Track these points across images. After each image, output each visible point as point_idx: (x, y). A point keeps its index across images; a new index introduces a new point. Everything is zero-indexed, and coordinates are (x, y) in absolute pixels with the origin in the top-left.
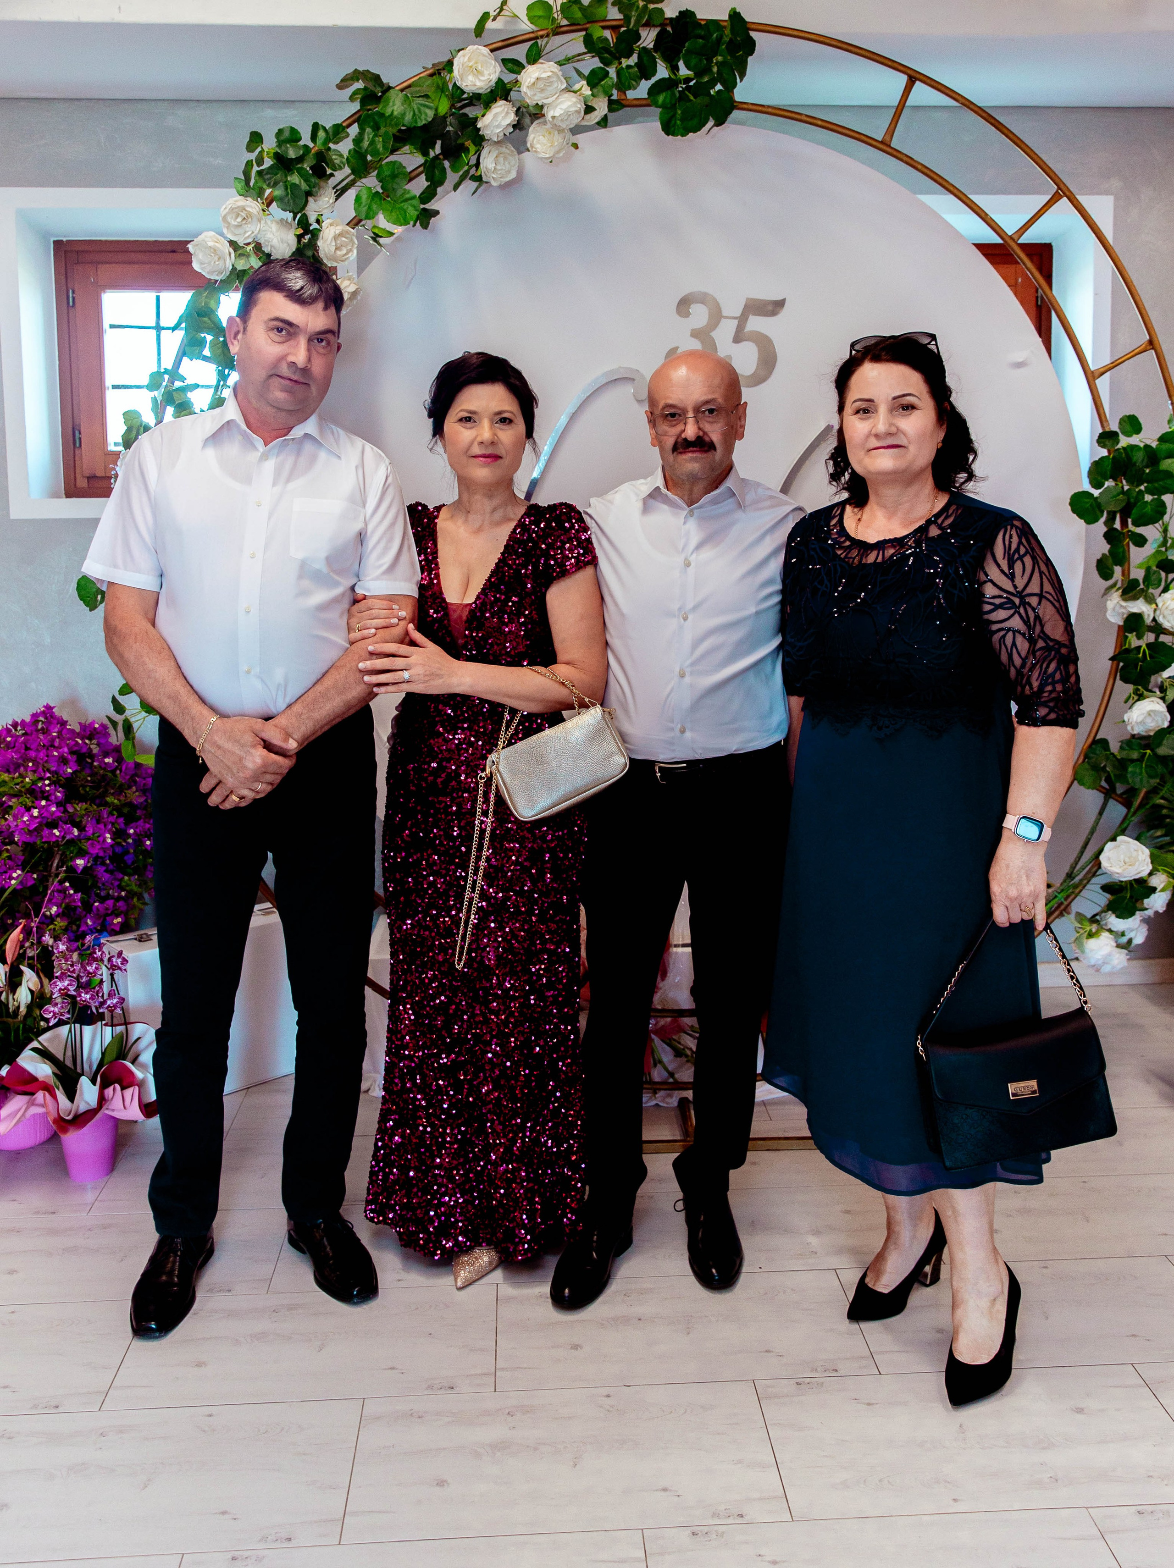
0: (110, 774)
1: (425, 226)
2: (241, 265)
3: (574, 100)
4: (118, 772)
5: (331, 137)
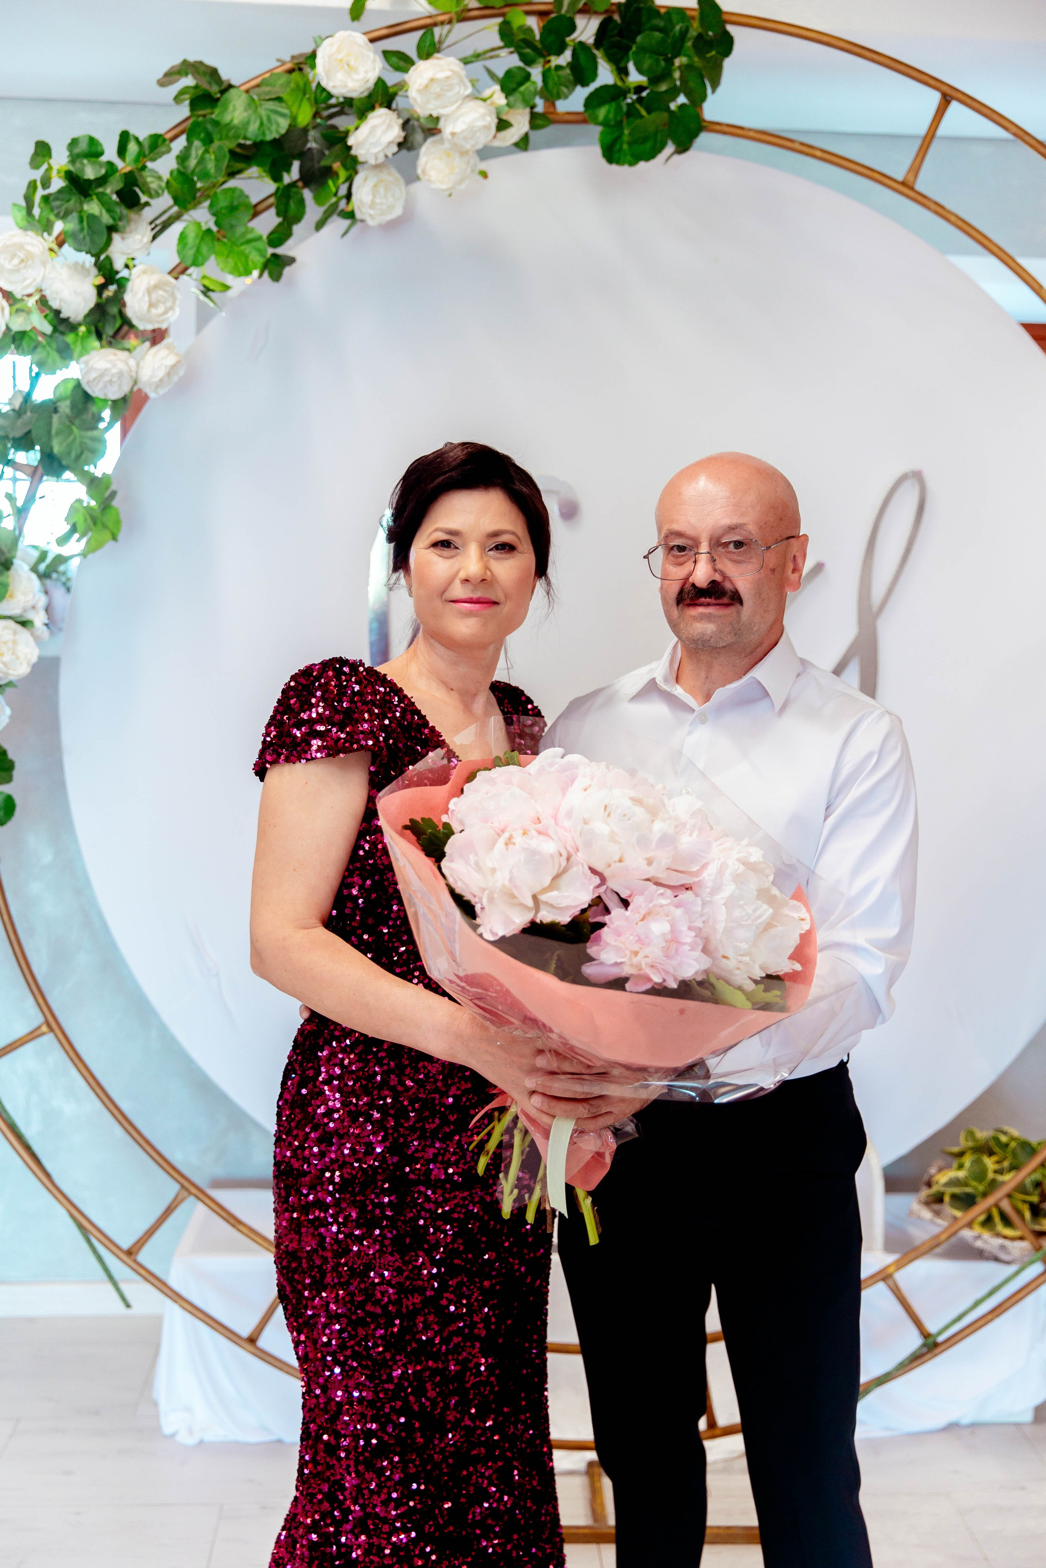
1: (276, 277)
2: (18, 324)
3: (482, 111)
5: (147, 152)
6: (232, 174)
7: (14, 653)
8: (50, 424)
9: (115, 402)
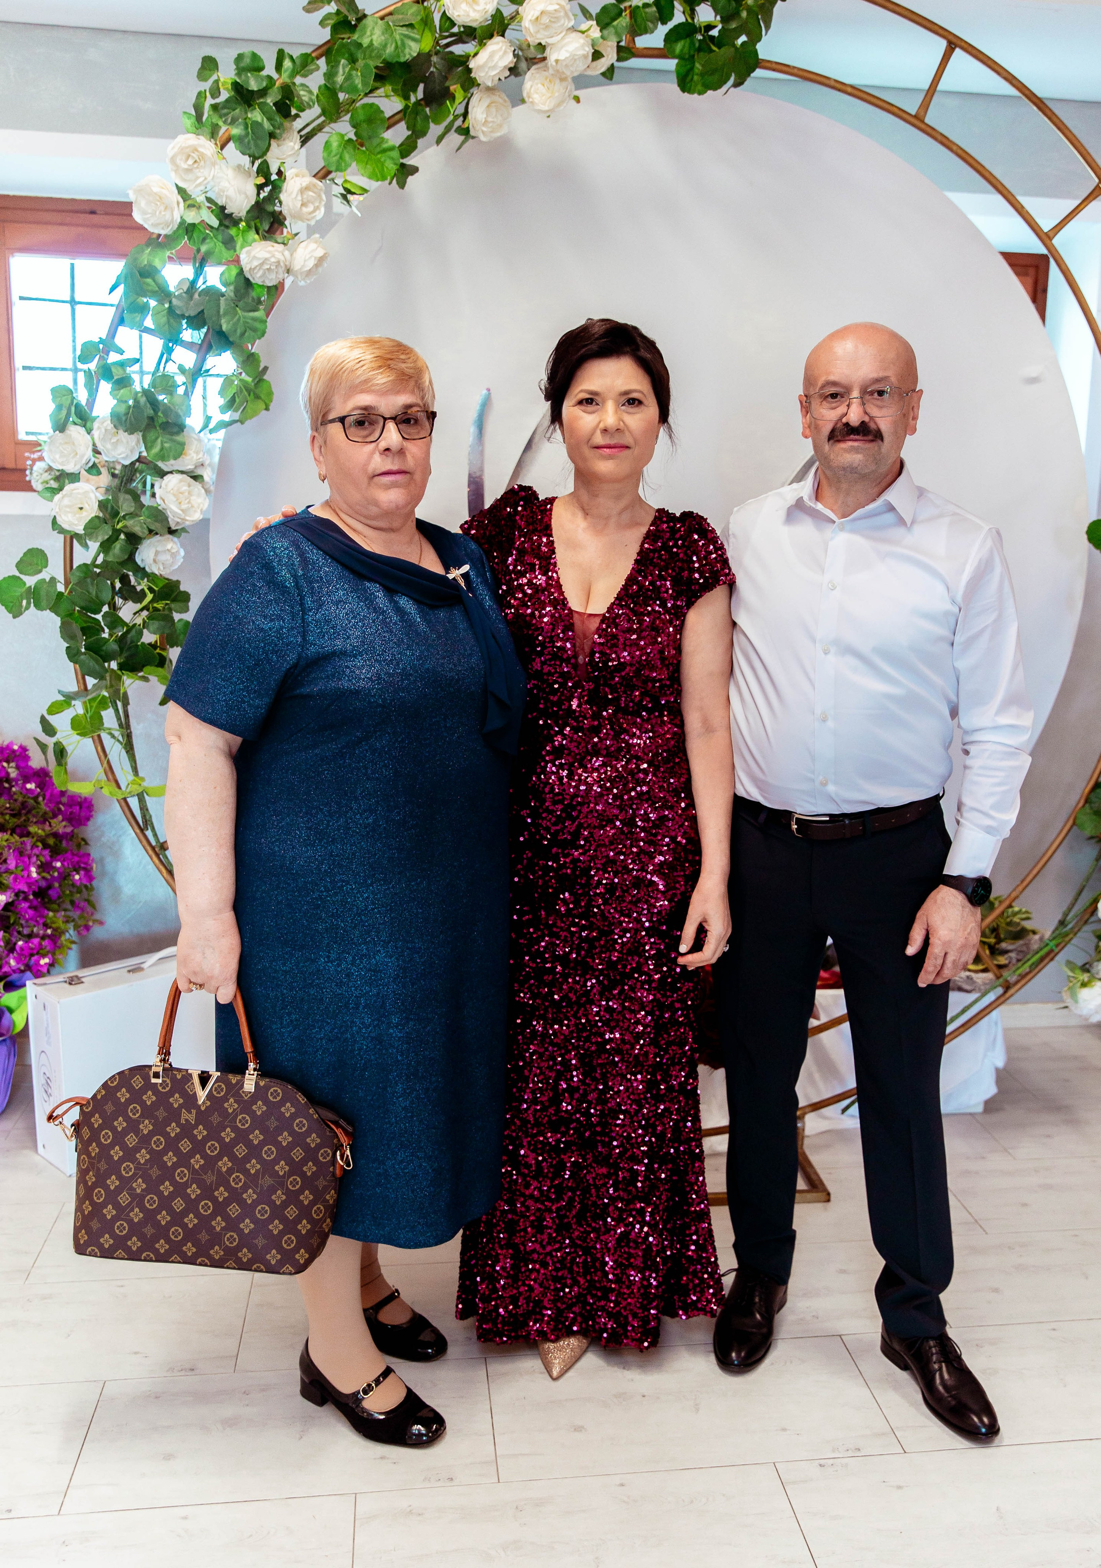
0: (32, 802)
1: (402, 185)
2: (192, 217)
3: (582, 41)
4: (41, 799)
5: (299, 69)
6: (372, 90)
7: (189, 502)
8: (219, 306)
9: (269, 288)
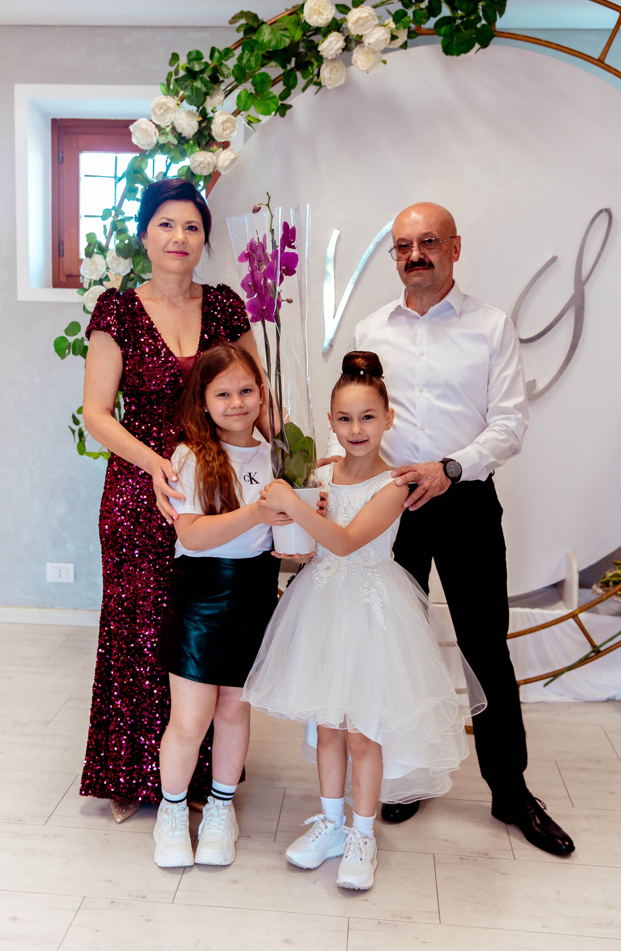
2: (163, 140)
3: (383, 32)
5: (223, 57)
6: (263, 65)
9: (205, 177)
